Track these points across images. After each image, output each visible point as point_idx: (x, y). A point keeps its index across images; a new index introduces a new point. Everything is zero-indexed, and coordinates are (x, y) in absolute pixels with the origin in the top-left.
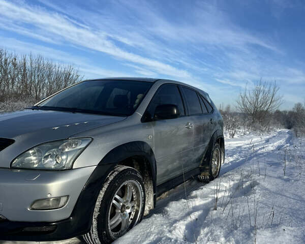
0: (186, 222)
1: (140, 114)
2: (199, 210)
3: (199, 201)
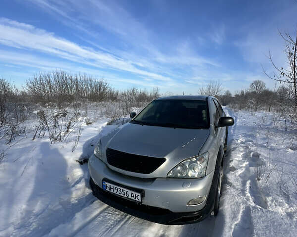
0: (248, 190)
1: (212, 126)
2: (248, 180)
3: (239, 172)
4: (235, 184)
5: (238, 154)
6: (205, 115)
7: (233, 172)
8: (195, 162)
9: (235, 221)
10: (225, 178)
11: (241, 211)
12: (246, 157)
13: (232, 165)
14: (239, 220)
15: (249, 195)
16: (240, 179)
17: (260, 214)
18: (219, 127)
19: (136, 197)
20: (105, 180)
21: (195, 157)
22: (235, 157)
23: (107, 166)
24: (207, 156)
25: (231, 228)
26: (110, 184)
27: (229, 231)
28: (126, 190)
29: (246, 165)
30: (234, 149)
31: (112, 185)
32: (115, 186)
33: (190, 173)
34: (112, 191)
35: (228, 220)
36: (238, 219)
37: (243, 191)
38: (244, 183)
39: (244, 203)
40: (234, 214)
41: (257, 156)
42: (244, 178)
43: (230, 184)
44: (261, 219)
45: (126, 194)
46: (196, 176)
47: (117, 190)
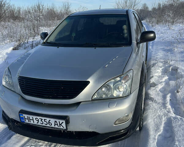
2: (168, 94)
3: (160, 87)
4: (156, 99)
5: (158, 69)
6: (126, 31)
7: (154, 88)
8: (120, 81)
9: (159, 132)
10: (147, 94)
11: (163, 122)
12: (165, 72)
13: (152, 81)
14: (162, 131)
15: (170, 107)
16: (161, 94)
17: (180, 123)
18: (141, 42)
19: (60, 125)
20: (22, 112)
21: (120, 76)
22: (155, 73)
23: (22, 97)
24: (131, 74)
25: (155, 139)
26: (28, 116)
27: (154, 142)
28: (48, 119)
29: (166, 80)
30: (154, 65)
31: (31, 117)
32: (35, 117)
33: (115, 93)
34: (32, 122)
35: (152, 132)
36: (160, 131)
37: (164, 105)
38: (164, 97)
39: (165, 115)
40: (157, 127)
41: (175, 70)
42: (164, 93)
43: (152, 99)
44: (181, 127)
45: (49, 123)
46: (121, 95)
47: (38, 121)
